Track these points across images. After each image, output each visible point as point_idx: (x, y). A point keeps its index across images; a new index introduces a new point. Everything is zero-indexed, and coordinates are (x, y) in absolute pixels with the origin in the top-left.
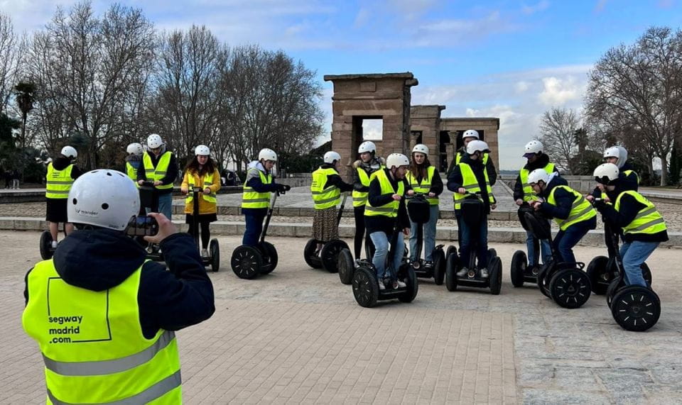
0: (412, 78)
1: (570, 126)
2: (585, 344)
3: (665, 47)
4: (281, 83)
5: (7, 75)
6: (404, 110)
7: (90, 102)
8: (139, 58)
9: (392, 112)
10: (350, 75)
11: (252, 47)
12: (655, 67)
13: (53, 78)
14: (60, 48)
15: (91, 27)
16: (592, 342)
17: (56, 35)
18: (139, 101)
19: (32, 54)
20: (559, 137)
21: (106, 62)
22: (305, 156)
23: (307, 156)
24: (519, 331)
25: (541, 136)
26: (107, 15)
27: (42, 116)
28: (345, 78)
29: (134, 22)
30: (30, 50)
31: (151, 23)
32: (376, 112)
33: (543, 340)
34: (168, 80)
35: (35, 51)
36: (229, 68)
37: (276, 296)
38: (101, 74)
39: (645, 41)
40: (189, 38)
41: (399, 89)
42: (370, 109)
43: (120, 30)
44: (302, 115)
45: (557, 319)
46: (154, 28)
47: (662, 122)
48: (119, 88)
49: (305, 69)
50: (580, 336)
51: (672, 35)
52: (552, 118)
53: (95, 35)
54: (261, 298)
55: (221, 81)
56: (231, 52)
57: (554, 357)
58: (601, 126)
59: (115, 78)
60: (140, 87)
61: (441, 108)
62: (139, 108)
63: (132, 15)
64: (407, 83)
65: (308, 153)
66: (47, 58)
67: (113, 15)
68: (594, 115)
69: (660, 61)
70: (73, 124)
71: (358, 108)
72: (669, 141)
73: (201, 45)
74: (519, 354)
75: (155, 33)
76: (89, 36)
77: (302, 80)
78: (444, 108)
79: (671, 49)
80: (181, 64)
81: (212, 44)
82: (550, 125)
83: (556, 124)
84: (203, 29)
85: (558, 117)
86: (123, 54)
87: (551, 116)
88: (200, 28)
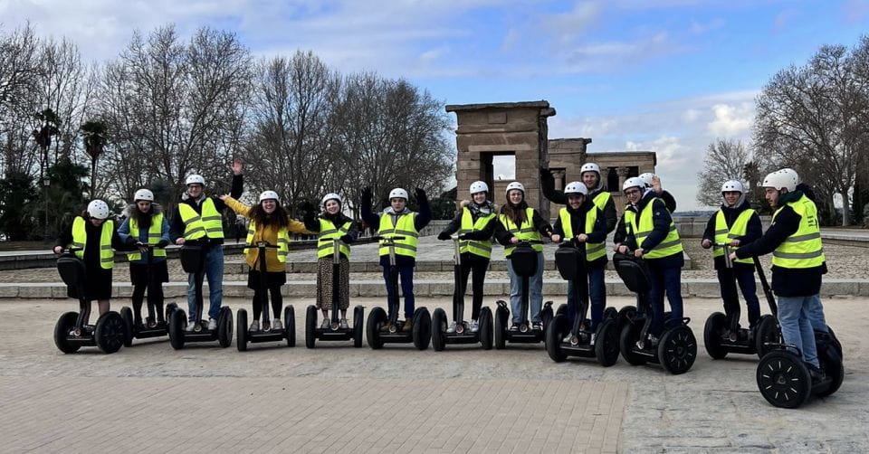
0: (547, 107)
1: (738, 159)
2: (709, 418)
3: (840, 68)
4: (405, 115)
5: (73, 114)
6: (540, 145)
7: (174, 143)
8: (233, 89)
9: (525, 147)
10: (476, 105)
11: (369, 75)
12: (831, 91)
13: (129, 115)
14: (138, 80)
15: (173, 55)
16: (717, 414)
17: (131, 64)
18: (234, 141)
19: (104, 88)
20: (726, 172)
21: (194, 96)
22: (435, 200)
23: (437, 200)
24: (632, 404)
25: (705, 172)
26: (194, 41)
27: (117, 160)
28: (470, 108)
29: (227, 49)
30: (102, 83)
31: (246, 48)
32: (507, 147)
33: (659, 414)
34: (269, 115)
35: (108, 84)
36: (342, 100)
37: (349, 371)
38: (187, 109)
39: (819, 62)
40: (293, 66)
41: (533, 120)
42: (500, 143)
43: (210, 59)
44: (430, 152)
45: (680, 388)
46: (251, 55)
47: (841, 154)
48: (209, 126)
49: (432, 99)
50: (705, 408)
51: (848, 54)
52: (718, 151)
53: (181, 64)
54: (329, 374)
55: (333, 115)
56: (343, 81)
57: (666, 434)
58: (773, 158)
59: (204, 114)
60: (235, 124)
61: (586, 142)
62: (234, 149)
63: (224, 40)
64: (542, 113)
65: (438, 196)
66: (122, 92)
67: (202, 41)
68: (763, 146)
69: (836, 84)
70: (154, 170)
71: (487, 142)
72: (850, 174)
73: (307, 74)
74: (626, 432)
75: (252, 60)
76: (173, 66)
77: (428, 112)
78: (590, 141)
79: (848, 70)
80: (285, 96)
81: (321, 72)
82: (716, 159)
83: (723, 158)
84: (310, 55)
85: (725, 149)
86: (214, 86)
87: (716, 148)
88: (306, 55)
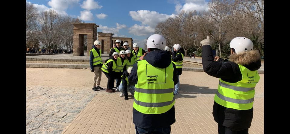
6: (93, 33)
9: (90, 34)
32: (85, 33)
41: (92, 27)
61: (112, 34)
64: (95, 26)
71: (81, 32)
